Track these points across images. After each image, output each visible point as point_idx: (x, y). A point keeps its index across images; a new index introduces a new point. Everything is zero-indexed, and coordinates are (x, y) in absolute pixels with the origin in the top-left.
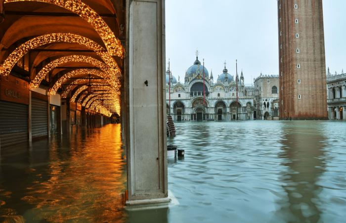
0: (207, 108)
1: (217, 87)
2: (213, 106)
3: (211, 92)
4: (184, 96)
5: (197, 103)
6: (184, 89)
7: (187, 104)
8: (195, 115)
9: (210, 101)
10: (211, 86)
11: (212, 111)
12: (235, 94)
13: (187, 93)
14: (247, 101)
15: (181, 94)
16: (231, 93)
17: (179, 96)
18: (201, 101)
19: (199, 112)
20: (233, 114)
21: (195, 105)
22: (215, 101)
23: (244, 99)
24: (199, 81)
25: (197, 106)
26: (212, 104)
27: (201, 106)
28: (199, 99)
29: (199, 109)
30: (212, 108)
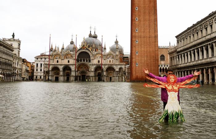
0: (89, 71)
1: (97, 55)
2: (93, 70)
3: (93, 59)
4: (72, 61)
5: (81, 68)
6: (72, 57)
7: (73, 68)
8: (80, 77)
9: (91, 66)
10: (93, 55)
11: (92, 74)
12: (112, 61)
13: (74, 59)
14: (119, 67)
15: (70, 60)
16: (109, 60)
17: (69, 62)
18: (85, 66)
19: (84, 74)
20: (110, 76)
21: (80, 69)
22: (95, 66)
23: (117, 65)
24: (84, 50)
25: (81, 70)
26: (92, 68)
27: (85, 70)
28: (83, 65)
29: (83, 72)
30: (92, 71)
